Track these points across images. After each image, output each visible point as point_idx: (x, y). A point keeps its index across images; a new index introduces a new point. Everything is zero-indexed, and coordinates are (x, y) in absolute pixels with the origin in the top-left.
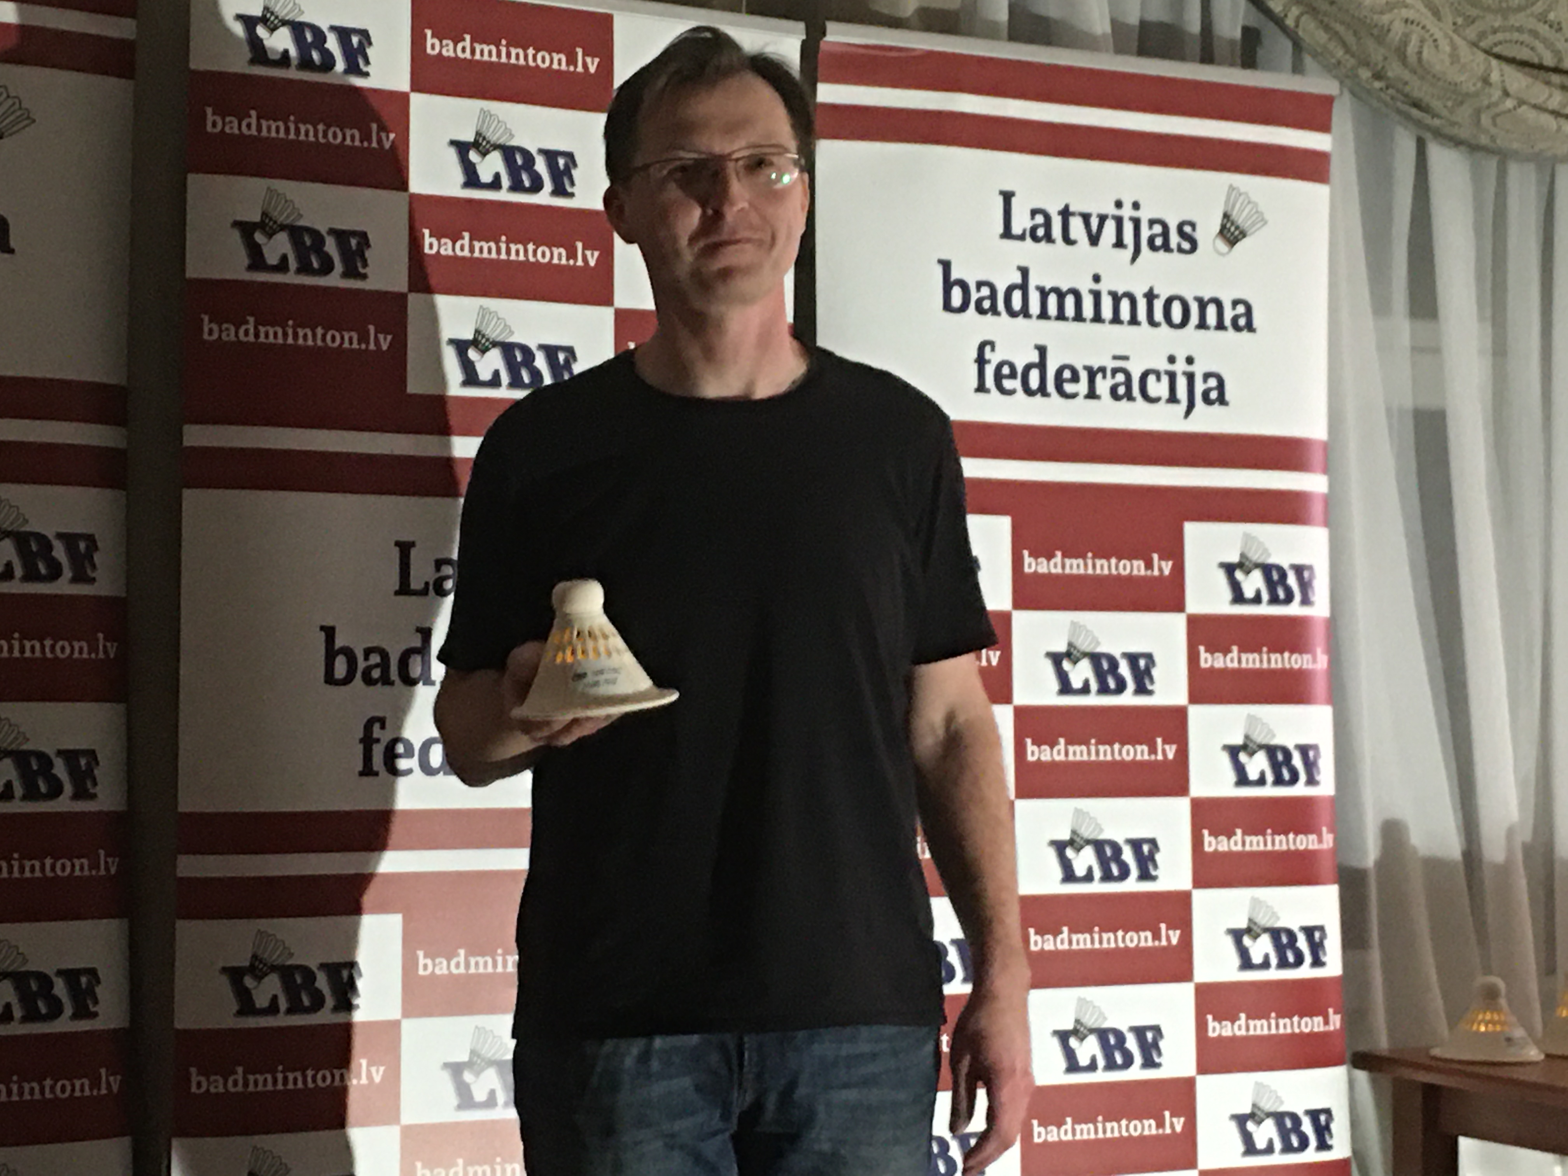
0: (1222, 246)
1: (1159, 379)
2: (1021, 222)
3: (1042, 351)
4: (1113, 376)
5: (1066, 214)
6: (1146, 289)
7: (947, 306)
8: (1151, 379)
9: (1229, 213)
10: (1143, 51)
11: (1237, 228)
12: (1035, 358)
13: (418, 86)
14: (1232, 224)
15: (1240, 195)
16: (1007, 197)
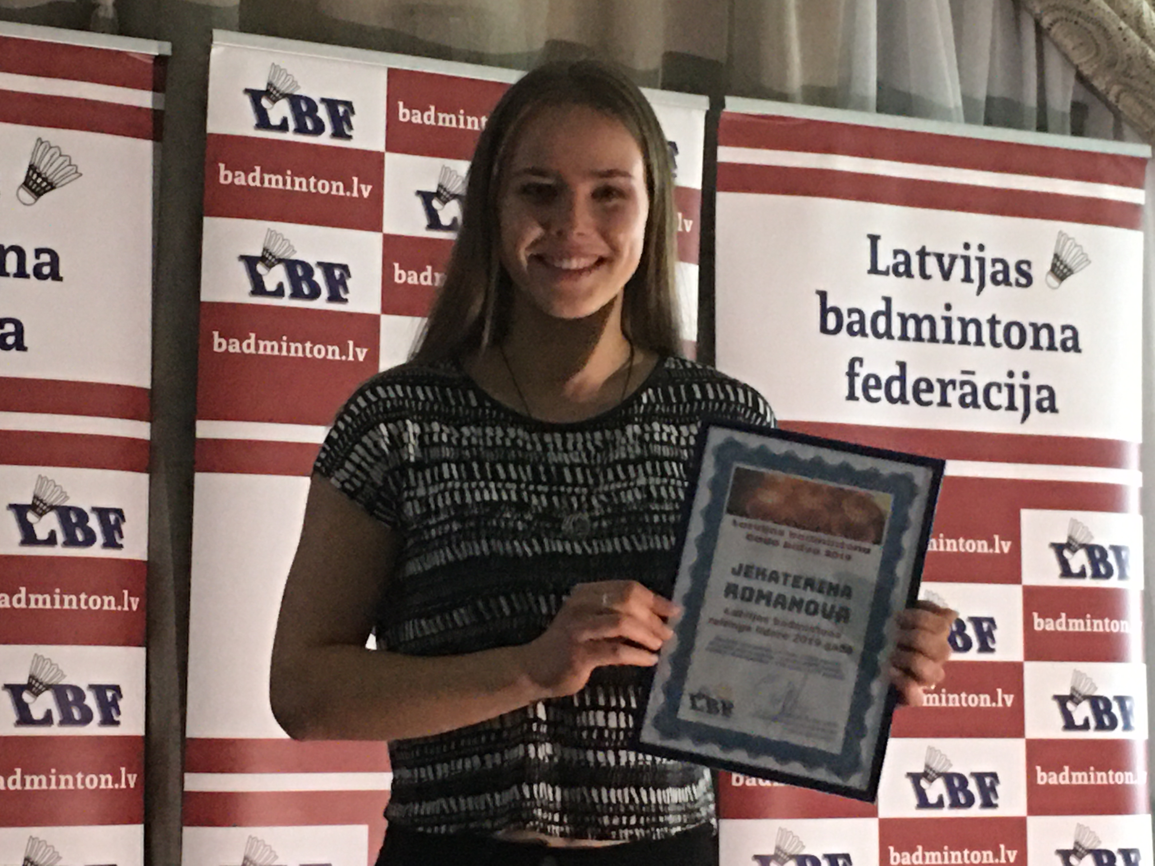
0: (1052, 280)
1: (1000, 390)
2: (885, 261)
3: (902, 366)
4: (962, 388)
5: (923, 254)
6: (989, 317)
7: (824, 329)
8: (994, 390)
9: (1059, 254)
10: (989, 122)
11: (1066, 267)
12: (896, 372)
13: (391, 147)
14: (1062, 263)
15: (1069, 239)
16: (874, 239)
